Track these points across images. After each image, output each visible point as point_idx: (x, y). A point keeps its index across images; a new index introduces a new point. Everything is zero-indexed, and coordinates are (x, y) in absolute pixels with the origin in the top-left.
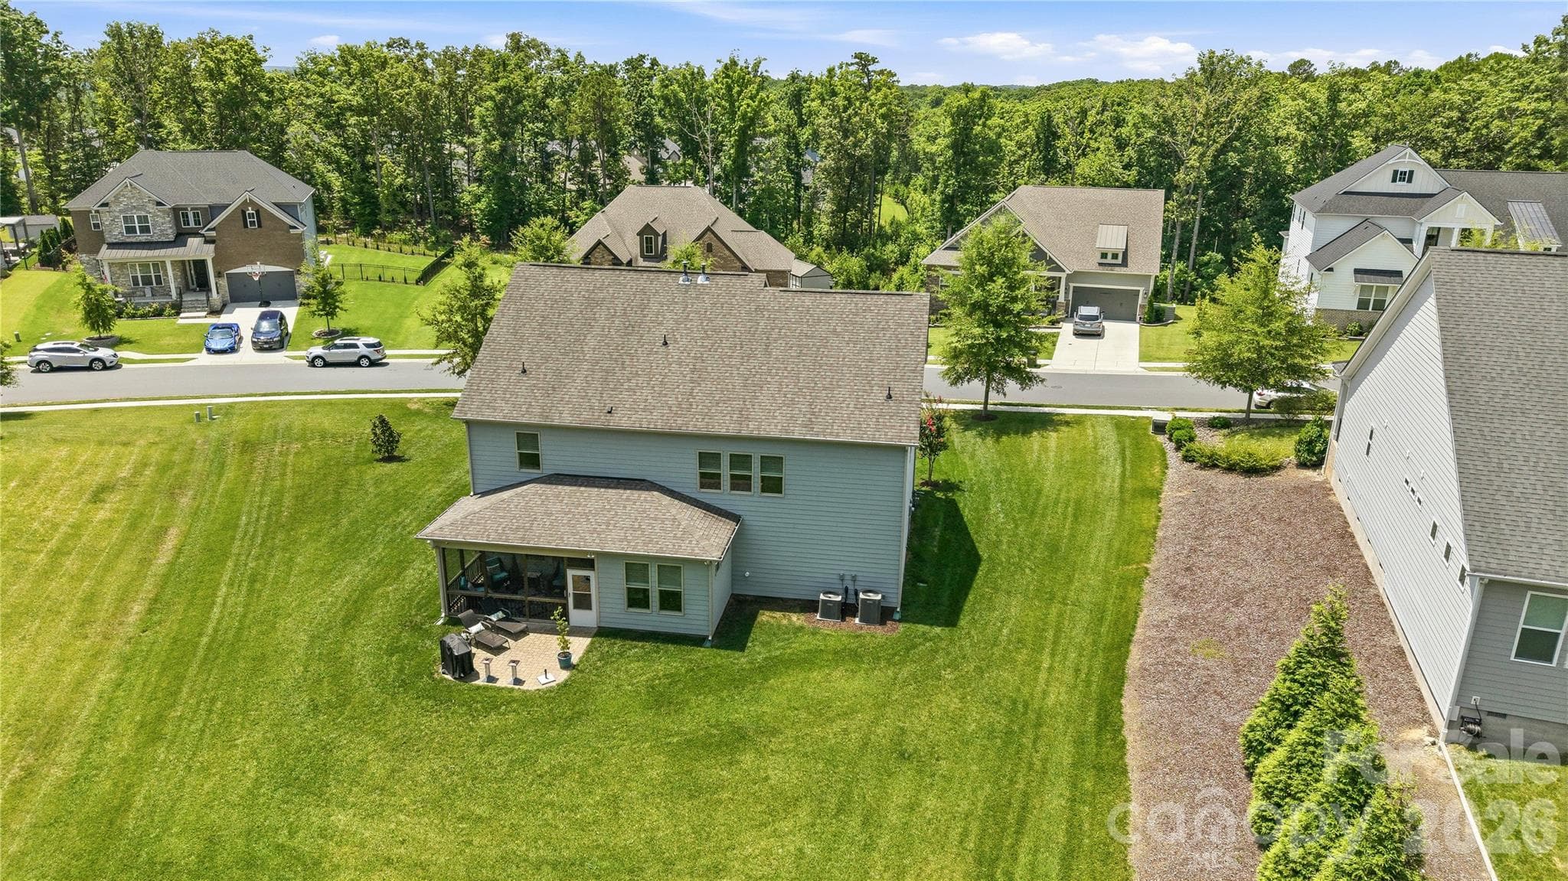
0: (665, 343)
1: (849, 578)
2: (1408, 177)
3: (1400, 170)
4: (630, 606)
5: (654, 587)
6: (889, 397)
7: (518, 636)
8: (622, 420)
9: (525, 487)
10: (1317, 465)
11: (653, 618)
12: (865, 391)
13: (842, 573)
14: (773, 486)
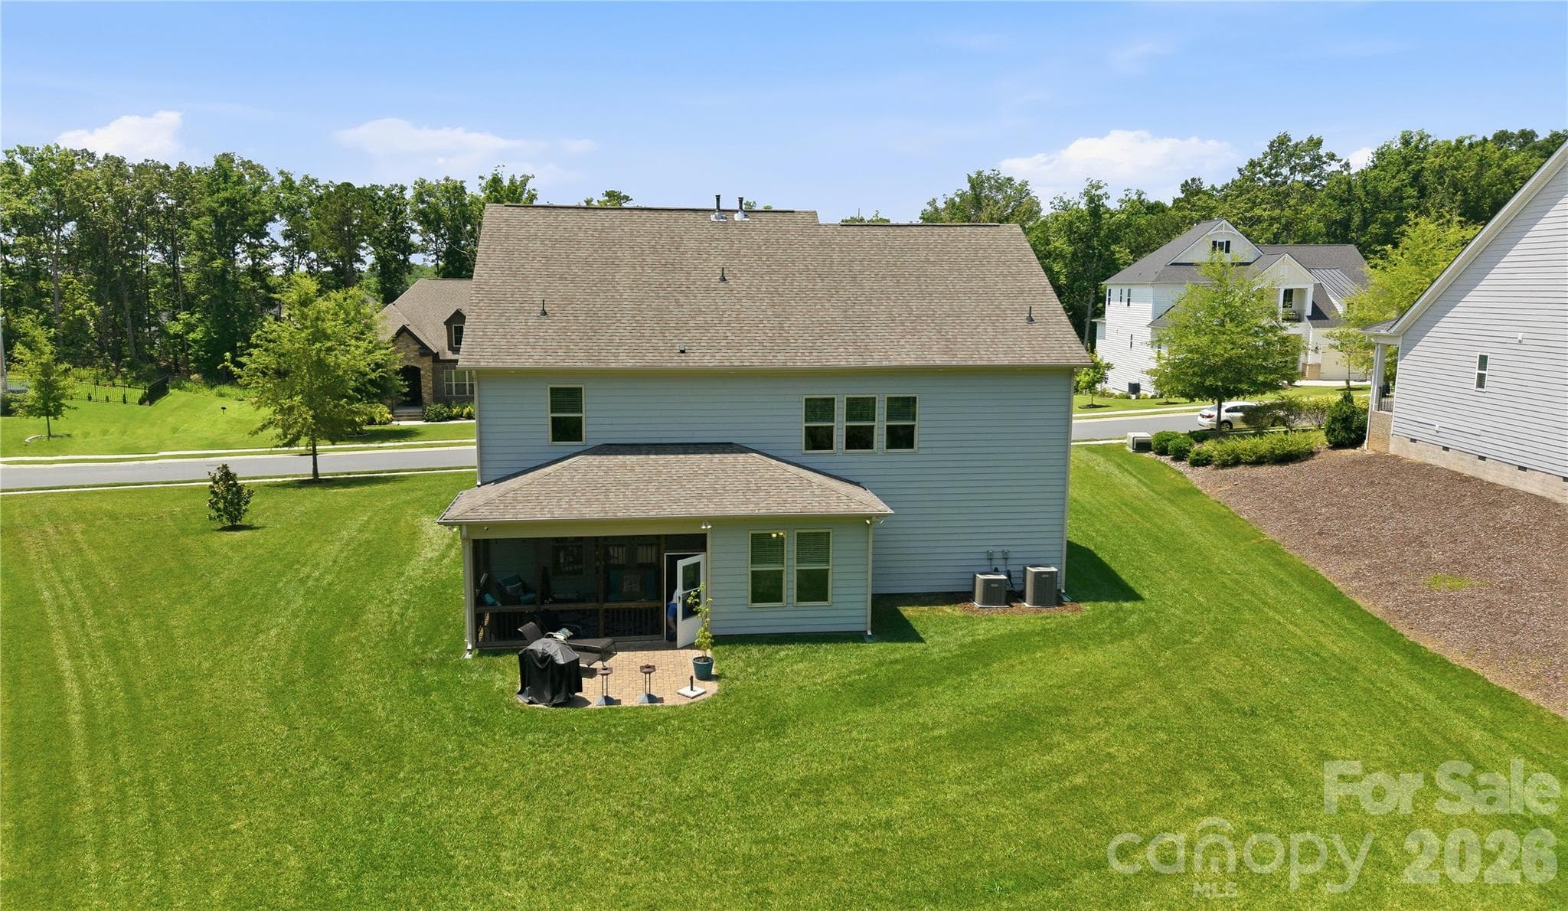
0: (723, 279)
1: (999, 555)
2: (1226, 246)
3: (1219, 240)
4: (754, 601)
5: (790, 571)
6: (1031, 320)
7: (605, 654)
8: (701, 358)
9: (571, 460)
10: (1358, 441)
11: (789, 613)
12: (998, 316)
13: (991, 549)
14: (901, 438)
